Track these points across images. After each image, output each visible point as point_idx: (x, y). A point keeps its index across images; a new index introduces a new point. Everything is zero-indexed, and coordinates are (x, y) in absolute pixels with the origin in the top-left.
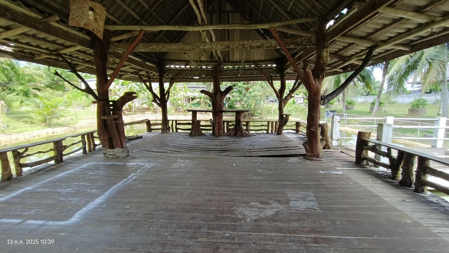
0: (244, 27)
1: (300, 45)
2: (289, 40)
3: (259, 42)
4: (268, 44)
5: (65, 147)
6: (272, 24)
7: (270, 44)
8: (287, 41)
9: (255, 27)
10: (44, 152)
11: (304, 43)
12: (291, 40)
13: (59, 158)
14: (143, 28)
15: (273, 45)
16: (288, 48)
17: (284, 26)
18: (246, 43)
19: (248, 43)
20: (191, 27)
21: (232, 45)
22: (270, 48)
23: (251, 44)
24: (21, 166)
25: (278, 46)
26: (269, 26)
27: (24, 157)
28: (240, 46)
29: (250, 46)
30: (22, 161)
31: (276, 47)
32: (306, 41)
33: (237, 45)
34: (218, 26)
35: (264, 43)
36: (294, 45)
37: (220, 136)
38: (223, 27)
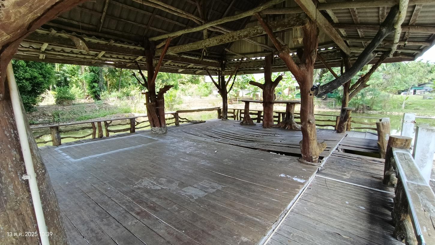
0: (232, 19)
1: (288, 26)
2: (276, 23)
3: (246, 31)
4: (254, 31)
5: (138, 123)
6: (255, 9)
7: (256, 31)
8: (273, 24)
9: (240, 16)
10: (123, 125)
11: (292, 23)
12: (277, 23)
13: (133, 130)
14: (169, 36)
15: (259, 31)
16: (274, 31)
17: (269, 9)
18: (235, 34)
19: (237, 34)
20: (195, 28)
21: (224, 39)
22: (256, 35)
23: (239, 34)
24: (108, 131)
25: (264, 31)
26: (254, 12)
27: (110, 126)
28: (230, 38)
29: (238, 37)
30: (109, 128)
31: (262, 33)
32: (295, 20)
33: (228, 38)
34: (213, 23)
35: (251, 31)
36: (281, 28)
37: (268, 127)
38: (216, 23)
